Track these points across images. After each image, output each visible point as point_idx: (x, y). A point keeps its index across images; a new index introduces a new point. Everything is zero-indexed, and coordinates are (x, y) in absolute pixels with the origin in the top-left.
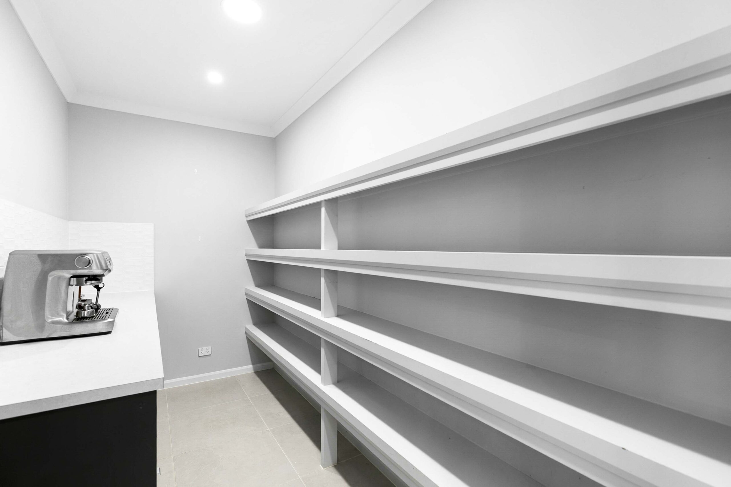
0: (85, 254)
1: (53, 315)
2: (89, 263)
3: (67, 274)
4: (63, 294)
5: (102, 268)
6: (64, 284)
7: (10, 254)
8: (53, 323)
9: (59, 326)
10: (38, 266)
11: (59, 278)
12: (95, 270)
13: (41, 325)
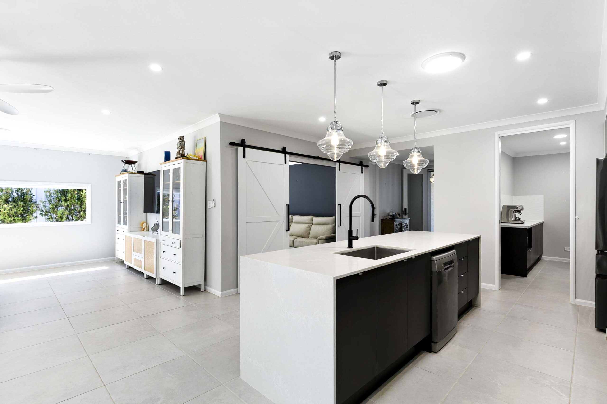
0: (517, 206)
1: (510, 218)
2: (517, 208)
3: (513, 210)
4: (512, 214)
5: (520, 209)
6: (512, 212)
7: (503, 206)
8: (510, 220)
9: (512, 221)
10: (507, 209)
11: (511, 211)
12: (519, 210)
13: (508, 220)
